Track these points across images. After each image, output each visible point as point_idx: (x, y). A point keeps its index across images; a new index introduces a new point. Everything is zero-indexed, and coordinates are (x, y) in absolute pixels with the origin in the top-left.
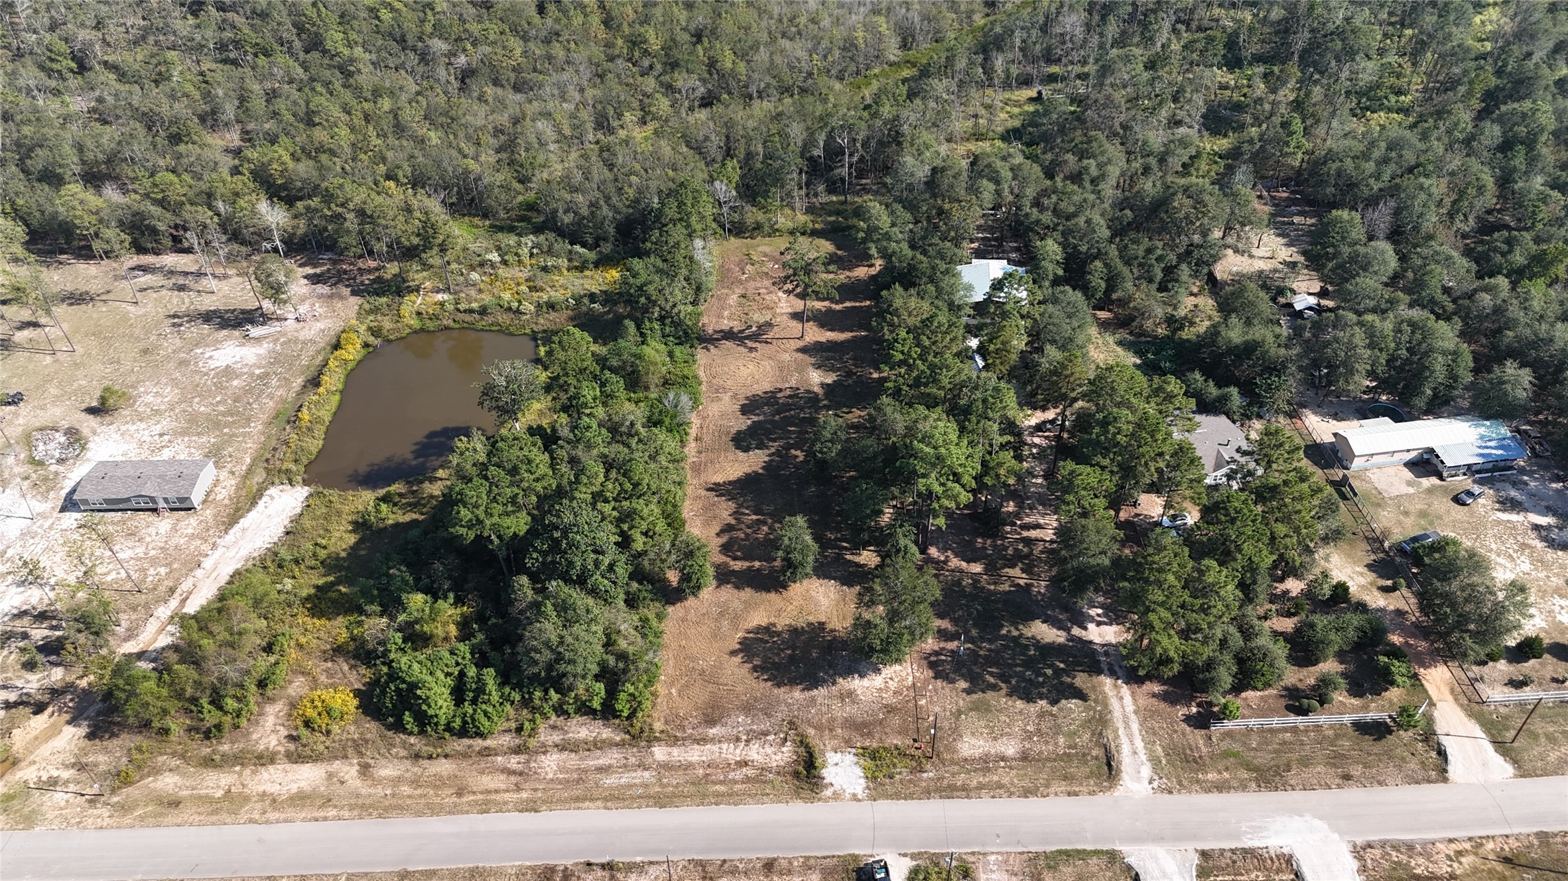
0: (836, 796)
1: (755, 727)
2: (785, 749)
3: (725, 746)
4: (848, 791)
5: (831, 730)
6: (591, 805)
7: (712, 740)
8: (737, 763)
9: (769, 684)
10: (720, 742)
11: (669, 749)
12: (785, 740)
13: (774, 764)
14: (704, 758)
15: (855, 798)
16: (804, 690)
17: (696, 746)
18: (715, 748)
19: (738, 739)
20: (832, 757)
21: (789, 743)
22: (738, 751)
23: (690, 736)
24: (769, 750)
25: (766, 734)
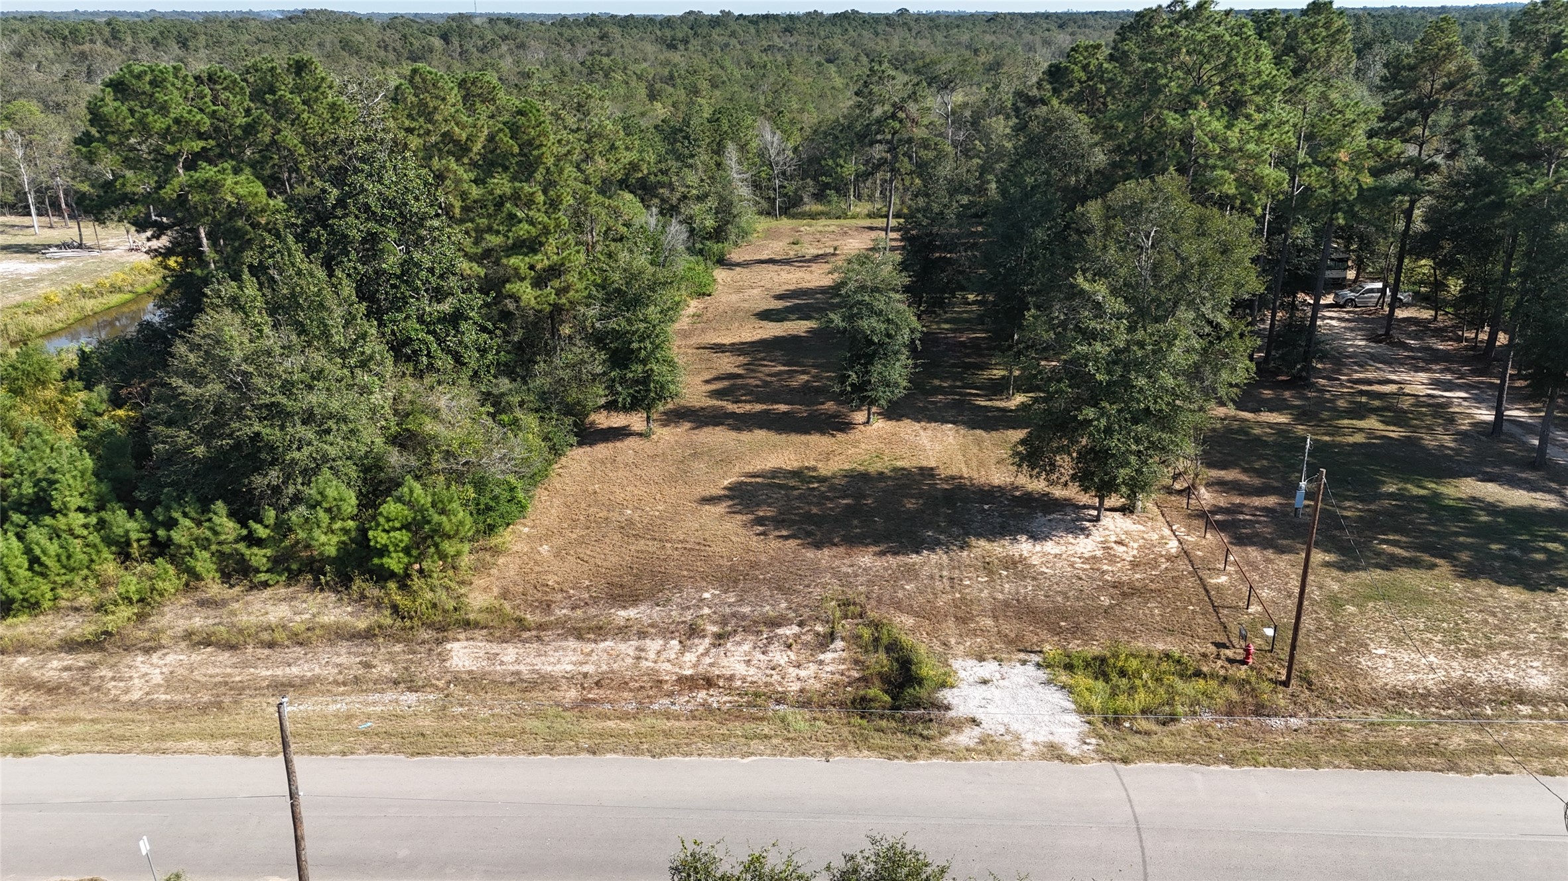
0: (990, 747)
1: (746, 610)
2: (828, 656)
3: (653, 645)
4: (1030, 737)
5: (962, 620)
6: (203, 746)
7: (623, 632)
8: (681, 680)
9: (792, 543)
10: (642, 635)
11: (495, 648)
12: (832, 636)
13: (795, 687)
14: (589, 668)
15: (1054, 752)
16: (883, 553)
17: (572, 643)
18: (628, 648)
19: (693, 631)
20: (966, 669)
21: (839, 644)
22: (690, 657)
23: (561, 623)
24: (779, 656)
25: (774, 623)
